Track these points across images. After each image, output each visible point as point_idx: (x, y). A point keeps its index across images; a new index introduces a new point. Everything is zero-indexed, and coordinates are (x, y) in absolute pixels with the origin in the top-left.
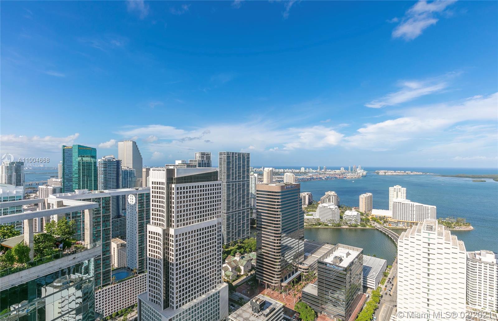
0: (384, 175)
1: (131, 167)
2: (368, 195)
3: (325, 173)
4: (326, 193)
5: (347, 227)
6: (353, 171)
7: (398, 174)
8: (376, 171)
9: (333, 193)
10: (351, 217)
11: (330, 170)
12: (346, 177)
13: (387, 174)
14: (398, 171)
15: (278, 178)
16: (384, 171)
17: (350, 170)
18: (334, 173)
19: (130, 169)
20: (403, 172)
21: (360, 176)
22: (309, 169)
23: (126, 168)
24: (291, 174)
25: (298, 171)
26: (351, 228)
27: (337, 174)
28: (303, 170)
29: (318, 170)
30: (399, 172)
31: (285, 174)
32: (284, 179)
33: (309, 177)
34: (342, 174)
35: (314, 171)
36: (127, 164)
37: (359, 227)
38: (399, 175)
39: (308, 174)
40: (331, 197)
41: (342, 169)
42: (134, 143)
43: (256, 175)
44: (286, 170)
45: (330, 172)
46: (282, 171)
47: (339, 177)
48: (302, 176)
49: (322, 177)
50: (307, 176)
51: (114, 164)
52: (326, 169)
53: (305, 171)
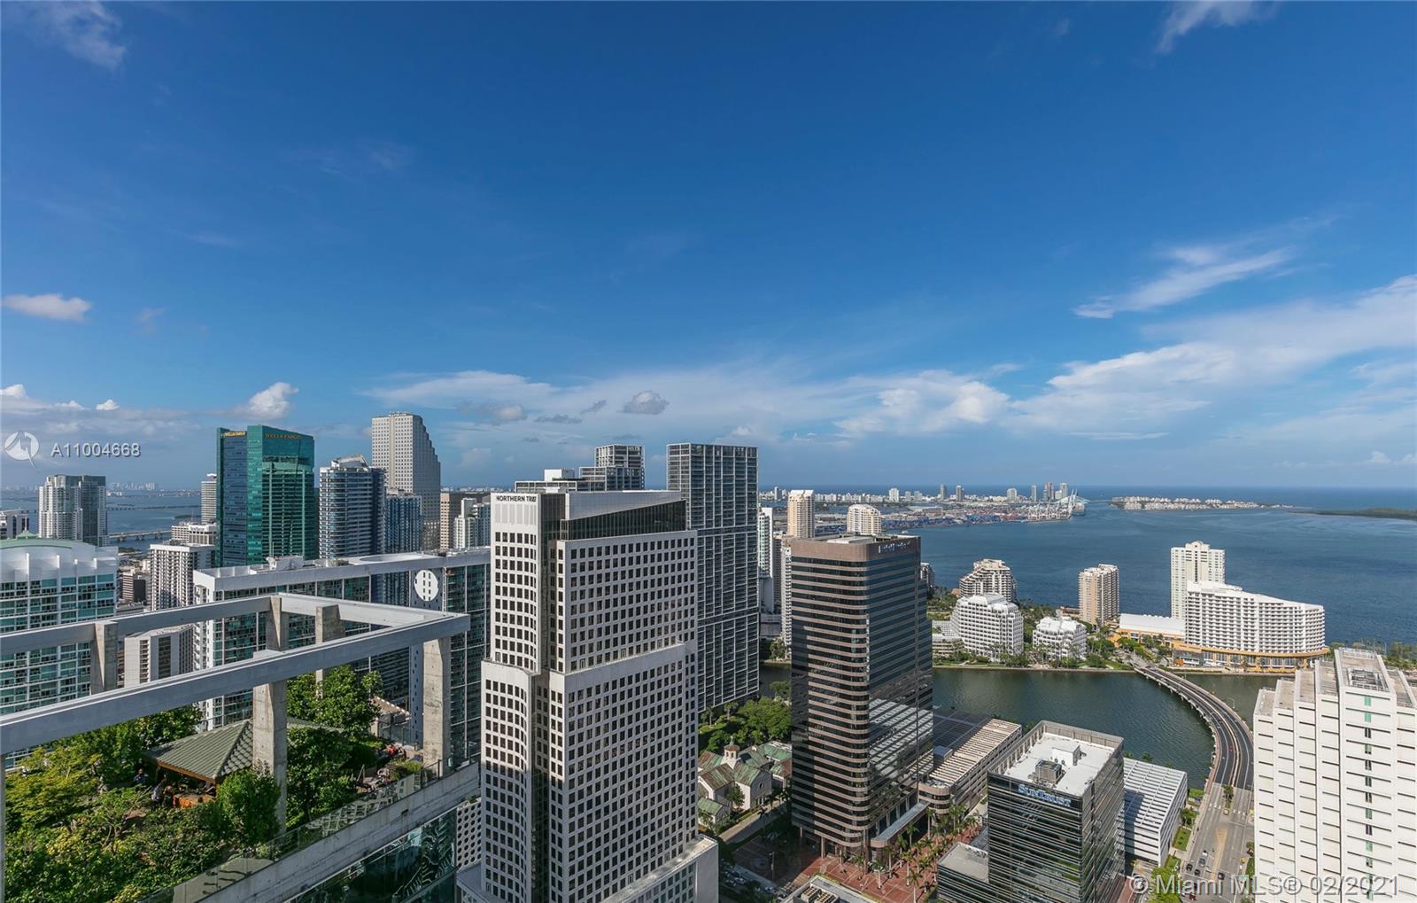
0: (1141, 511)
1: (409, 489)
2: (1105, 572)
3: (961, 506)
4: (976, 565)
5: (1046, 667)
6: (1045, 498)
7: (1183, 506)
8: (1115, 500)
9: (997, 564)
10: (1059, 636)
11: (973, 497)
12: (1024, 518)
13: (1147, 507)
14: (1182, 500)
15: (824, 520)
16: (1138, 499)
17: (1034, 496)
18: (989, 504)
19: (406, 495)
20: (1198, 501)
21: (1067, 513)
22: (912, 494)
23: (397, 493)
24: (870, 510)
25: (879, 499)
26: (1059, 669)
27: (999, 509)
28: (894, 495)
29: (939, 496)
30: (1186, 500)
31: (852, 508)
32: (848, 522)
33: (916, 518)
34: (1013, 506)
35: (928, 499)
36: (399, 481)
37: (1085, 668)
38: (1188, 510)
39: (911, 507)
40: (993, 577)
41: (1012, 494)
42: (418, 421)
43: (768, 511)
44: (843, 497)
45: (976, 501)
46: (835, 500)
47: (1003, 517)
48: (893, 514)
49: (952, 516)
50: (909, 512)
51: (366, 480)
52: (963, 493)
53: (900, 500)
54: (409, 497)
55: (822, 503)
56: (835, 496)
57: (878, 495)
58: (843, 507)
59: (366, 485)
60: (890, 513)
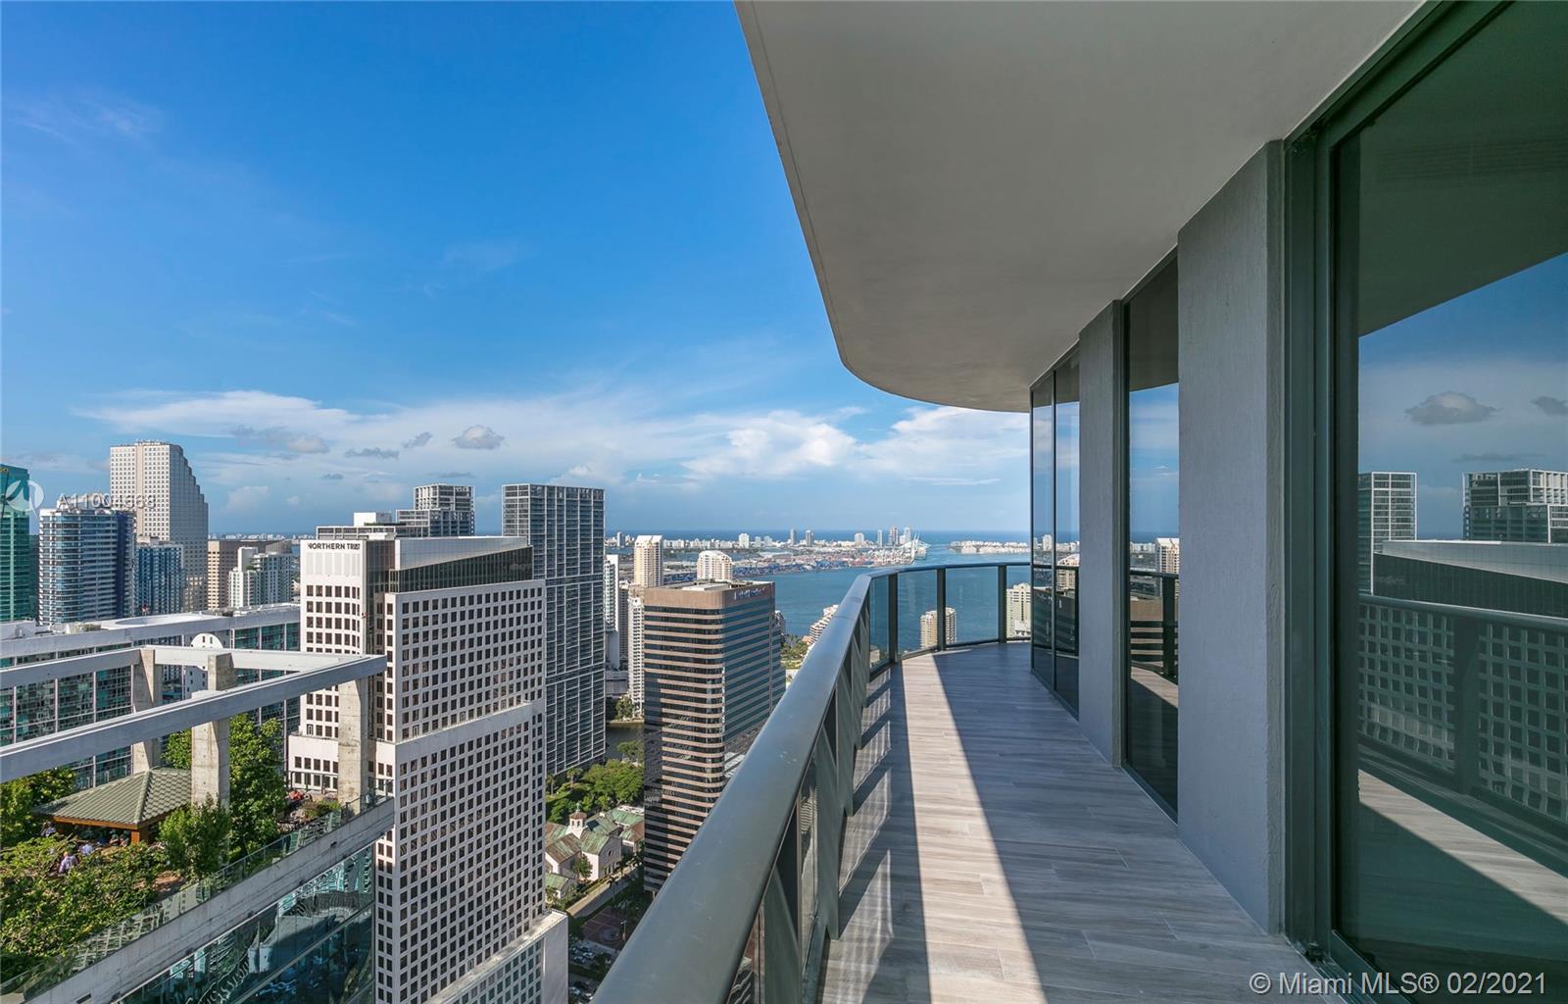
0: (976, 555)
1: (165, 536)
3: (811, 552)
4: (826, 611)
6: (890, 543)
7: (1012, 550)
8: (953, 544)
11: (823, 542)
12: (871, 563)
14: (1012, 544)
15: (672, 568)
16: (974, 543)
17: (880, 541)
18: (837, 549)
19: (161, 543)
21: (911, 557)
22: (763, 540)
23: (148, 541)
24: (721, 556)
25: (729, 544)
27: (847, 554)
28: (744, 541)
29: (789, 541)
31: (702, 555)
32: (698, 569)
33: (766, 565)
34: (860, 552)
35: (778, 545)
36: (152, 528)
38: (1014, 554)
39: (761, 554)
41: (859, 538)
42: (177, 452)
43: (613, 559)
44: (691, 543)
45: (825, 546)
46: (682, 546)
47: (851, 562)
48: (743, 561)
49: (802, 562)
50: (759, 559)
51: (108, 525)
52: (813, 538)
53: (750, 546)
54: (166, 546)
55: (669, 550)
56: (682, 542)
57: (726, 540)
58: (692, 554)
59: (108, 531)
60: (739, 560)
